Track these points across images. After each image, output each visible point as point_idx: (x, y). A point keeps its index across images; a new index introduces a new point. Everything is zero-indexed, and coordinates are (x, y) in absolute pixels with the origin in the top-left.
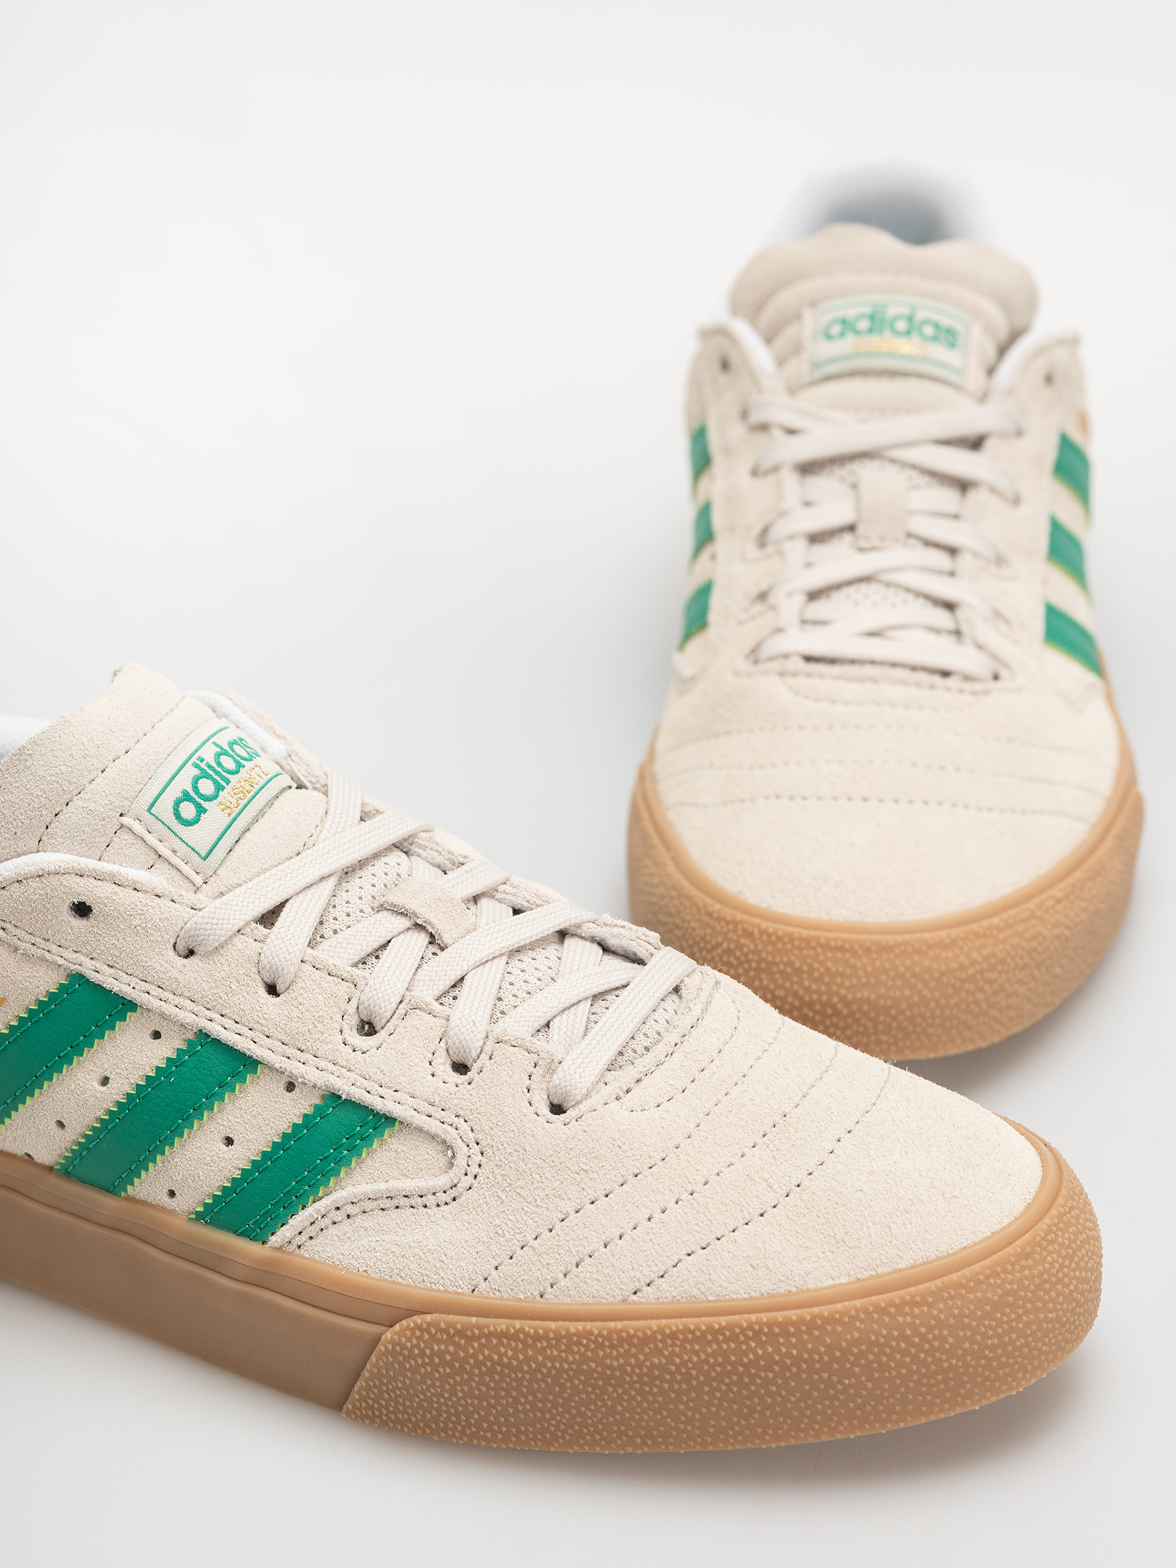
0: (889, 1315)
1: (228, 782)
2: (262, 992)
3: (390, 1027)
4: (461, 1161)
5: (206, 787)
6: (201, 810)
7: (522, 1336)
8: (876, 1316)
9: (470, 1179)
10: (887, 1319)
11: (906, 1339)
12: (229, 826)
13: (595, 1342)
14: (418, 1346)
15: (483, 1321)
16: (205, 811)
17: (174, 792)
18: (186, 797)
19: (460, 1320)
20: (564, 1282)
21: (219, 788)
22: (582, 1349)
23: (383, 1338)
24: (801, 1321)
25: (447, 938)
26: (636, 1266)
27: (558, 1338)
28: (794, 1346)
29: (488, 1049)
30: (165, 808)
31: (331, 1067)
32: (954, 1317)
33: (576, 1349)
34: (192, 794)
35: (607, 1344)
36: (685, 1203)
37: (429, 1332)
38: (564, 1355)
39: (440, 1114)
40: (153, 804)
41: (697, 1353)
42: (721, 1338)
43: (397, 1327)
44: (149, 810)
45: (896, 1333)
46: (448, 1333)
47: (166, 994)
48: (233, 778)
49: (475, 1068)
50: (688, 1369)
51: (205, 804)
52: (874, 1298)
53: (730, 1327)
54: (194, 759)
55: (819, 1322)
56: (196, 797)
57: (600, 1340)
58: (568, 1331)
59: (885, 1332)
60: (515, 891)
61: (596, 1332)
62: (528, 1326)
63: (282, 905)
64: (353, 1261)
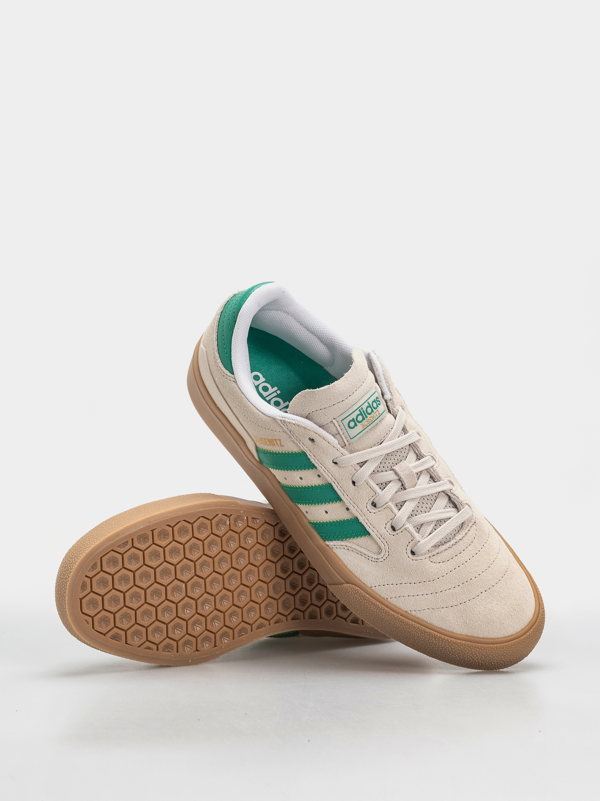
0: (471, 648)
1: (367, 417)
2: (351, 483)
3: (380, 509)
4: (382, 555)
5: (360, 418)
6: (356, 425)
7: (377, 606)
8: (467, 647)
9: (383, 559)
10: (470, 649)
11: (472, 654)
12: (362, 431)
13: (395, 618)
14: (351, 592)
15: (370, 597)
16: (357, 425)
17: (350, 418)
18: (353, 420)
19: (364, 593)
20: (394, 599)
21: (363, 419)
22: (391, 618)
23: (344, 584)
24: (448, 640)
25: (406, 487)
26: (413, 605)
27: (386, 612)
28: (443, 644)
29: (402, 529)
30: (346, 422)
31: (360, 511)
32: (487, 654)
33: (389, 617)
34: (355, 420)
35: (398, 620)
36: (433, 595)
37: (355, 591)
38: (386, 616)
39: (382, 539)
40: (343, 420)
41: (419, 634)
42: (426, 634)
43: (348, 585)
44: (342, 421)
45: (470, 653)
46: (360, 595)
47: (326, 470)
48: (369, 416)
49: (397, 532)
50: (415, 635)
51: (357, 424)
52: (469, 643)
53: (429, 633)
54: (360, 408)
55: (452, 642)
56: (356, 421)
57: (396, 618)
58: (389, 612)
59: (468, 651)
60: (433, 471)
61: (396, 617)
62: (380, 605)
63: (366, 462)
64: (345, 561)
